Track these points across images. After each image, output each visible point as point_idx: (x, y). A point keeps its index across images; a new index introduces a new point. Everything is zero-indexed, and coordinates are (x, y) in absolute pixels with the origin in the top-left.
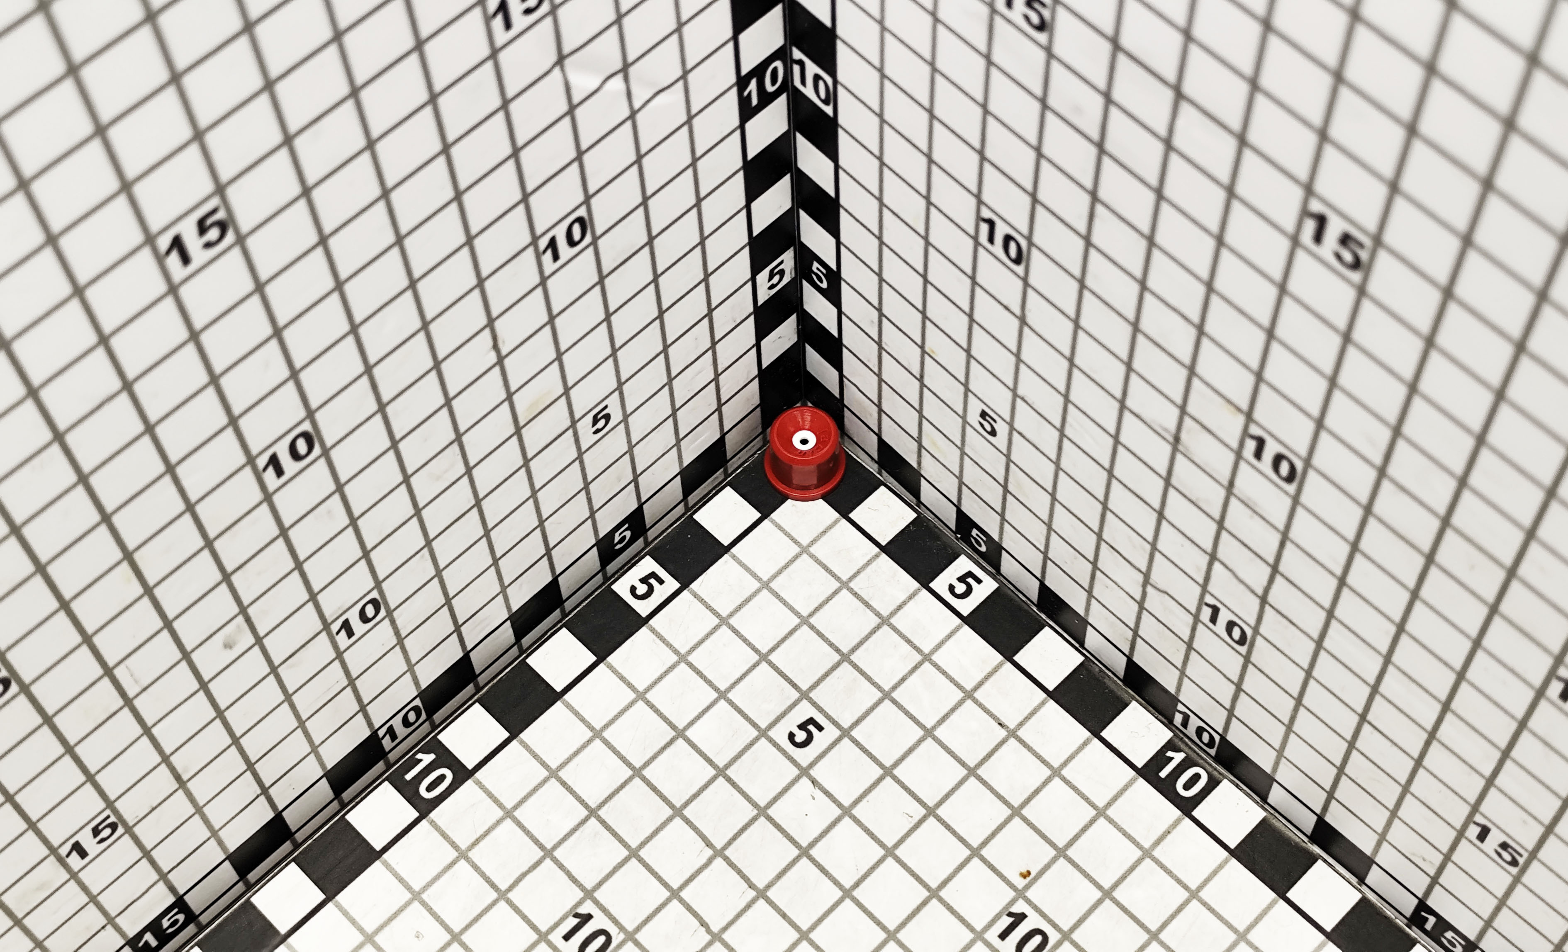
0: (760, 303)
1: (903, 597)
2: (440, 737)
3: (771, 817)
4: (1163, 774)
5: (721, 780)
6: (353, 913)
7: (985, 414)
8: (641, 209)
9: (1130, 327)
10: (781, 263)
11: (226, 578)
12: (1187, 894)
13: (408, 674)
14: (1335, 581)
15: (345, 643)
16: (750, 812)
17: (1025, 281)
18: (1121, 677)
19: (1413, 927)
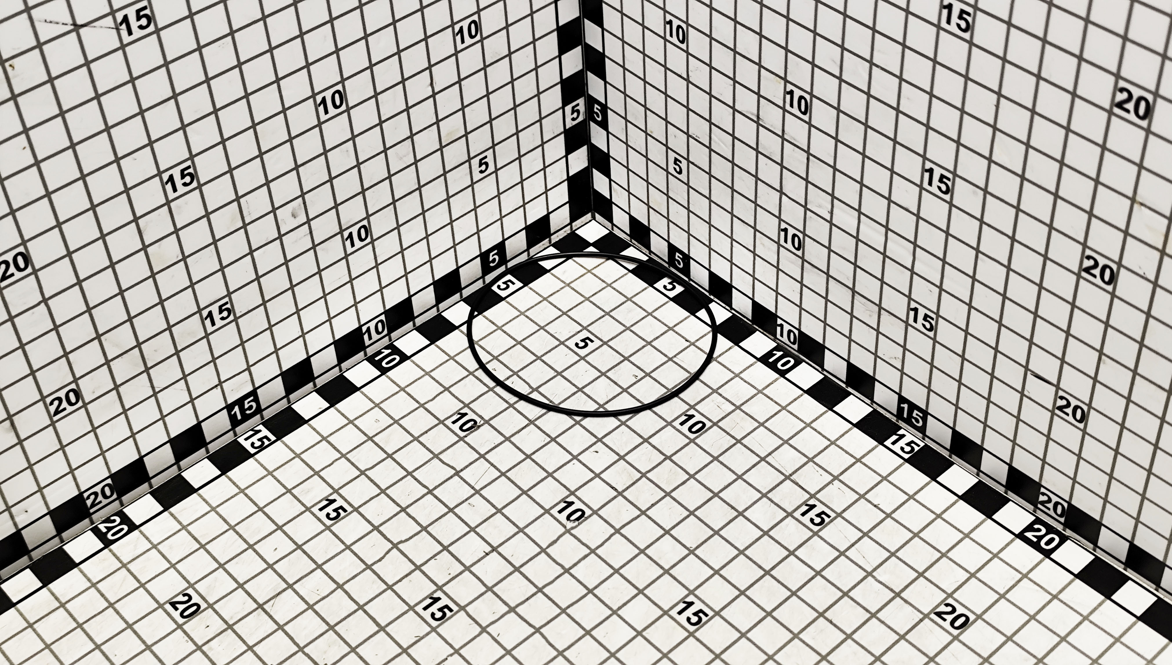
0: (567, 127)
1: (639, 290)
3: (564, 376)
4: (771, 360)
6: (344, 411)
7: (676, 160)
8: (505, 31)
9: (732, 53)
10: (578, 105)
11: (297, 167)
12: (780, 408)
13: (379, 293)
14: (831, 170)
15: (350, 250)
16: (553, 374)
17: (687, 52)
18: (750, 318)
19: (900, 421)
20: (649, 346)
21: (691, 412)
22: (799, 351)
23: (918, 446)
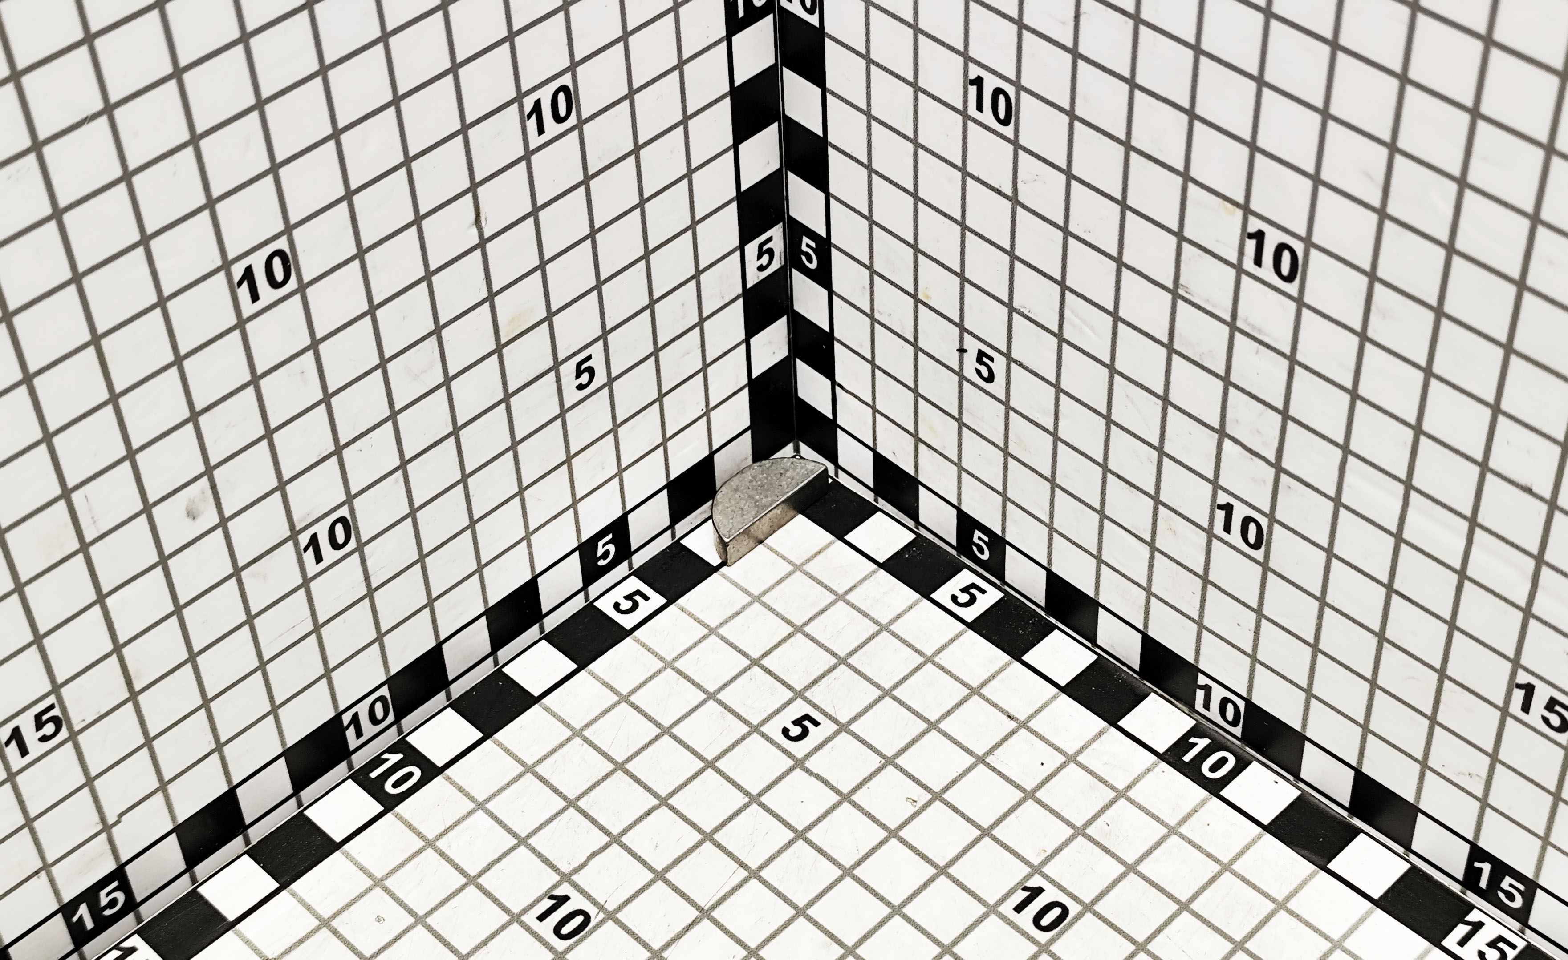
0: (749, 286)
1: (903, 606)
2: (408, 739)
3: (764, 804)
4: (1187, 758)
5: (710, 771)
6: (309, 899)
7: (981, 355)
8: (627, 102)
9: (1121, 149)
10: (770, 239)
11: (194, 416)
12: (1217, 868)
13: (376, 645)
14: (1347, 398)
15: (312, 568)
16: (741, 800)
17: (1015, 143)
18: (1137, 668)
19: (1469, 893)
20: (934, 733)
21: (1035, 882)
22: (1245, 740)
23: (1514, 947)
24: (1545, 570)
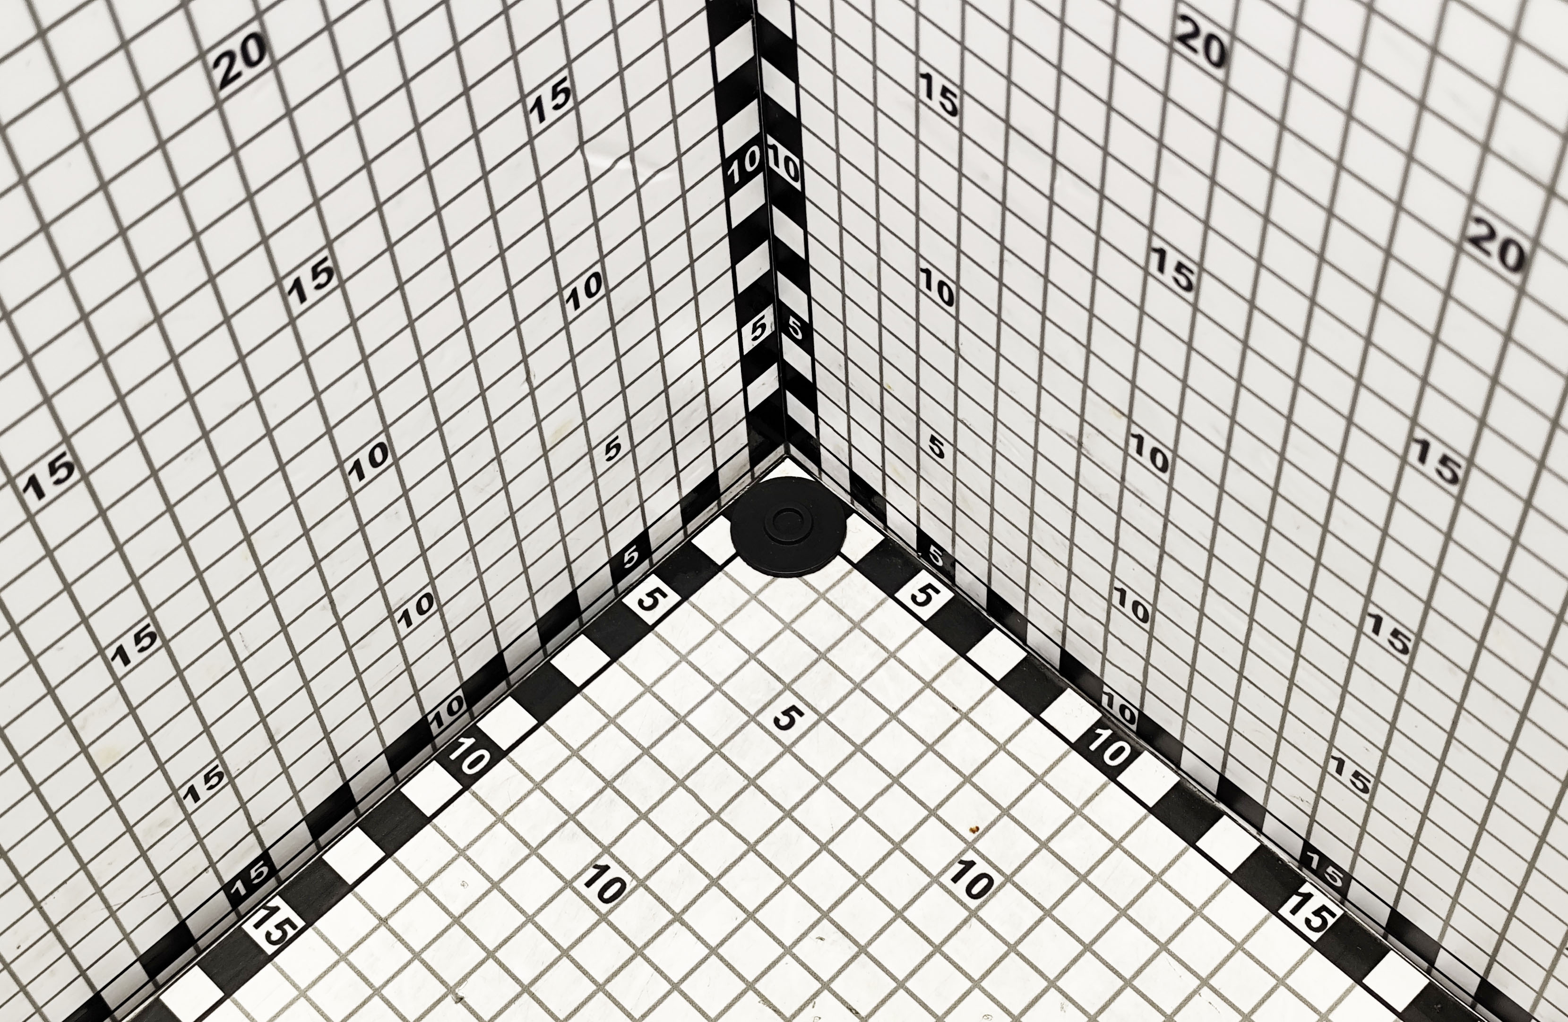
0: (745, 352)
1: (872, 605)
3: (759, 787)
4: (1093, 747)
5: (717, 756)
6: (408, 867)
9: (1037, 352)
10: (763, 317)
11: (317, 563)
12: (1111, 844)
13: (453, 666)
14: (1206, 554)
15: (404, 631)
17: (957, 320)
18: (1058, 667)
19: (1303, 870)
20: (894, 722)
21: (969, 856)
22: (1138, 733)
23: (1333, 915)
24: (1348, 696)
